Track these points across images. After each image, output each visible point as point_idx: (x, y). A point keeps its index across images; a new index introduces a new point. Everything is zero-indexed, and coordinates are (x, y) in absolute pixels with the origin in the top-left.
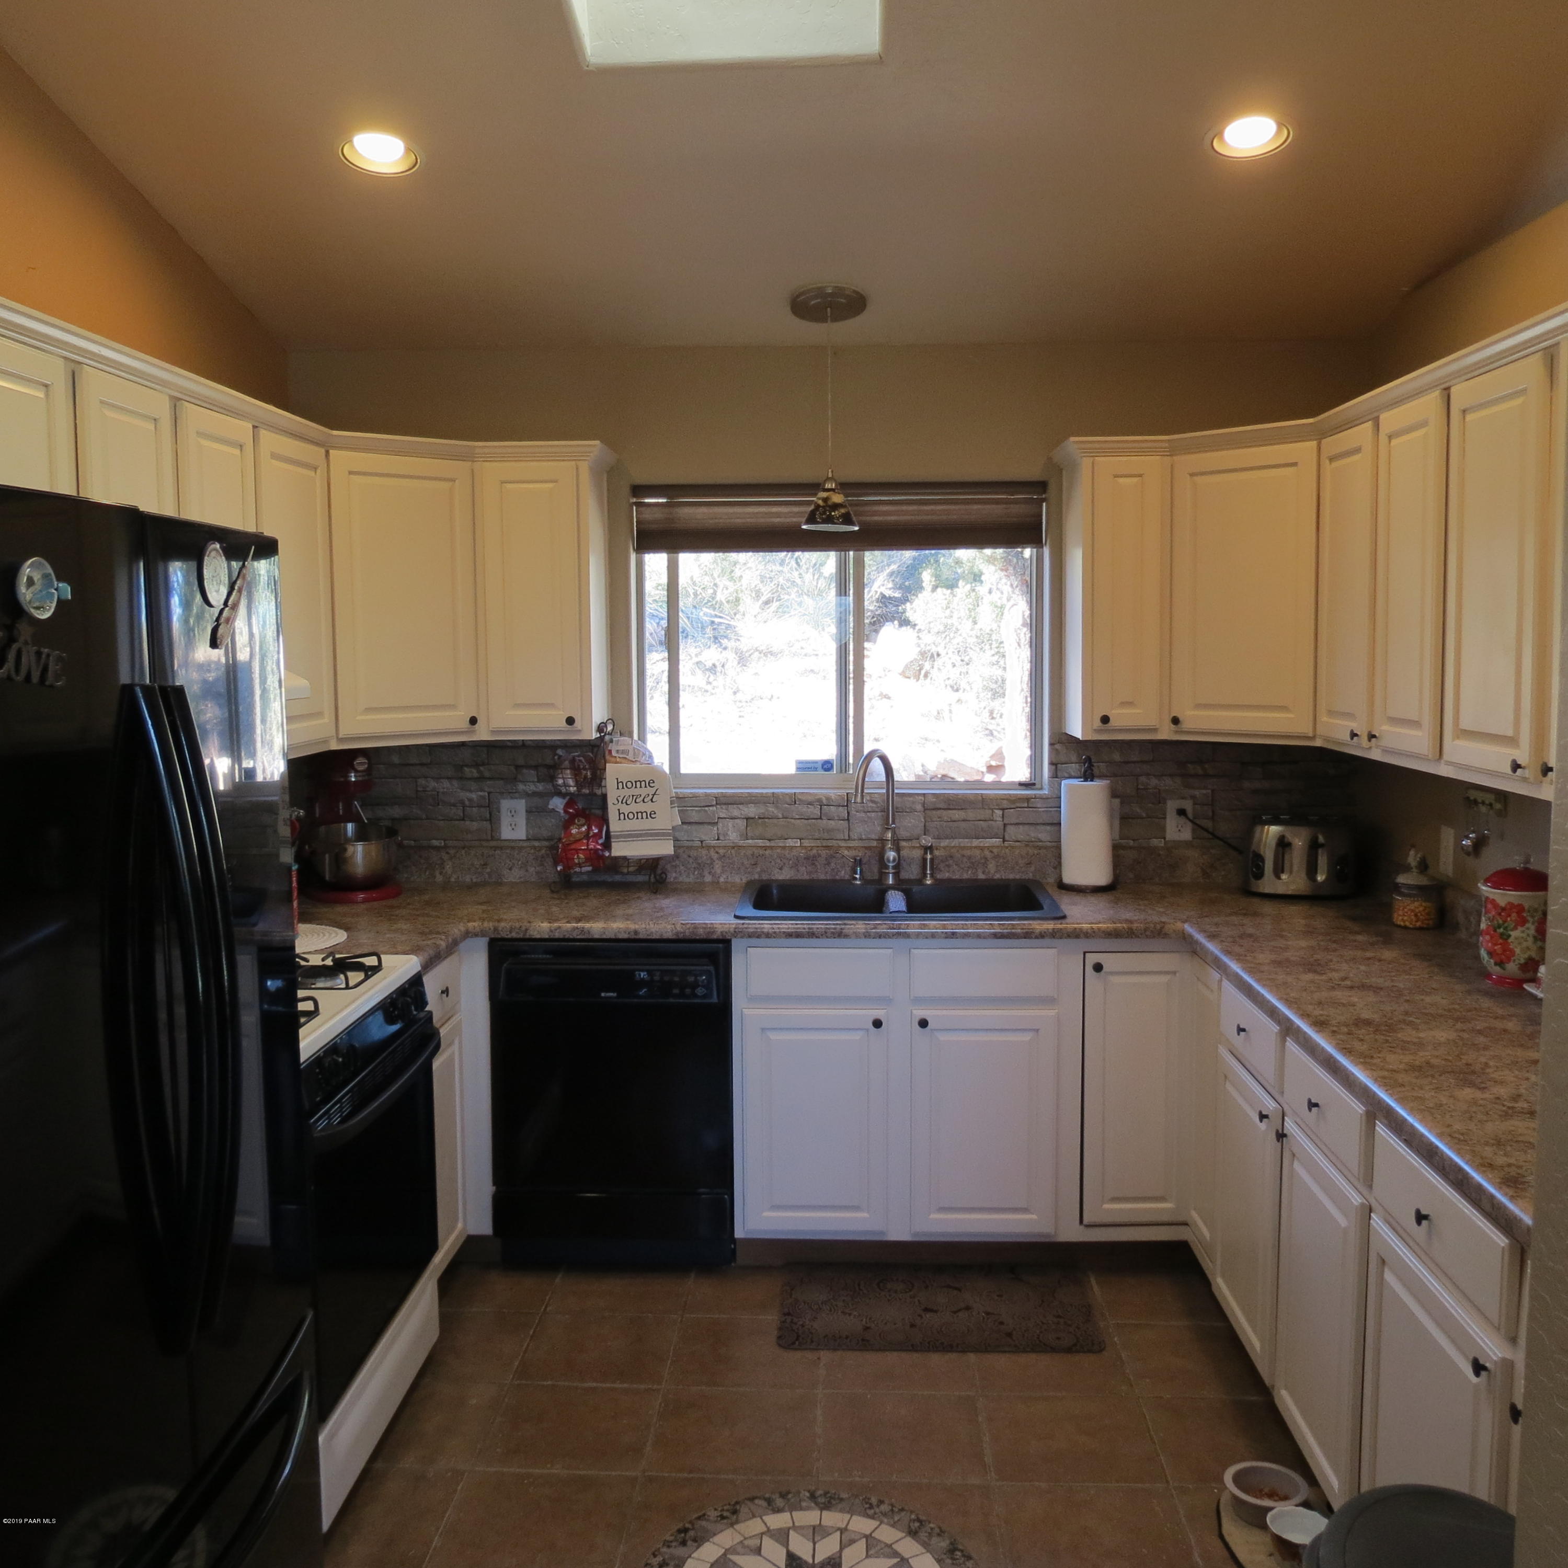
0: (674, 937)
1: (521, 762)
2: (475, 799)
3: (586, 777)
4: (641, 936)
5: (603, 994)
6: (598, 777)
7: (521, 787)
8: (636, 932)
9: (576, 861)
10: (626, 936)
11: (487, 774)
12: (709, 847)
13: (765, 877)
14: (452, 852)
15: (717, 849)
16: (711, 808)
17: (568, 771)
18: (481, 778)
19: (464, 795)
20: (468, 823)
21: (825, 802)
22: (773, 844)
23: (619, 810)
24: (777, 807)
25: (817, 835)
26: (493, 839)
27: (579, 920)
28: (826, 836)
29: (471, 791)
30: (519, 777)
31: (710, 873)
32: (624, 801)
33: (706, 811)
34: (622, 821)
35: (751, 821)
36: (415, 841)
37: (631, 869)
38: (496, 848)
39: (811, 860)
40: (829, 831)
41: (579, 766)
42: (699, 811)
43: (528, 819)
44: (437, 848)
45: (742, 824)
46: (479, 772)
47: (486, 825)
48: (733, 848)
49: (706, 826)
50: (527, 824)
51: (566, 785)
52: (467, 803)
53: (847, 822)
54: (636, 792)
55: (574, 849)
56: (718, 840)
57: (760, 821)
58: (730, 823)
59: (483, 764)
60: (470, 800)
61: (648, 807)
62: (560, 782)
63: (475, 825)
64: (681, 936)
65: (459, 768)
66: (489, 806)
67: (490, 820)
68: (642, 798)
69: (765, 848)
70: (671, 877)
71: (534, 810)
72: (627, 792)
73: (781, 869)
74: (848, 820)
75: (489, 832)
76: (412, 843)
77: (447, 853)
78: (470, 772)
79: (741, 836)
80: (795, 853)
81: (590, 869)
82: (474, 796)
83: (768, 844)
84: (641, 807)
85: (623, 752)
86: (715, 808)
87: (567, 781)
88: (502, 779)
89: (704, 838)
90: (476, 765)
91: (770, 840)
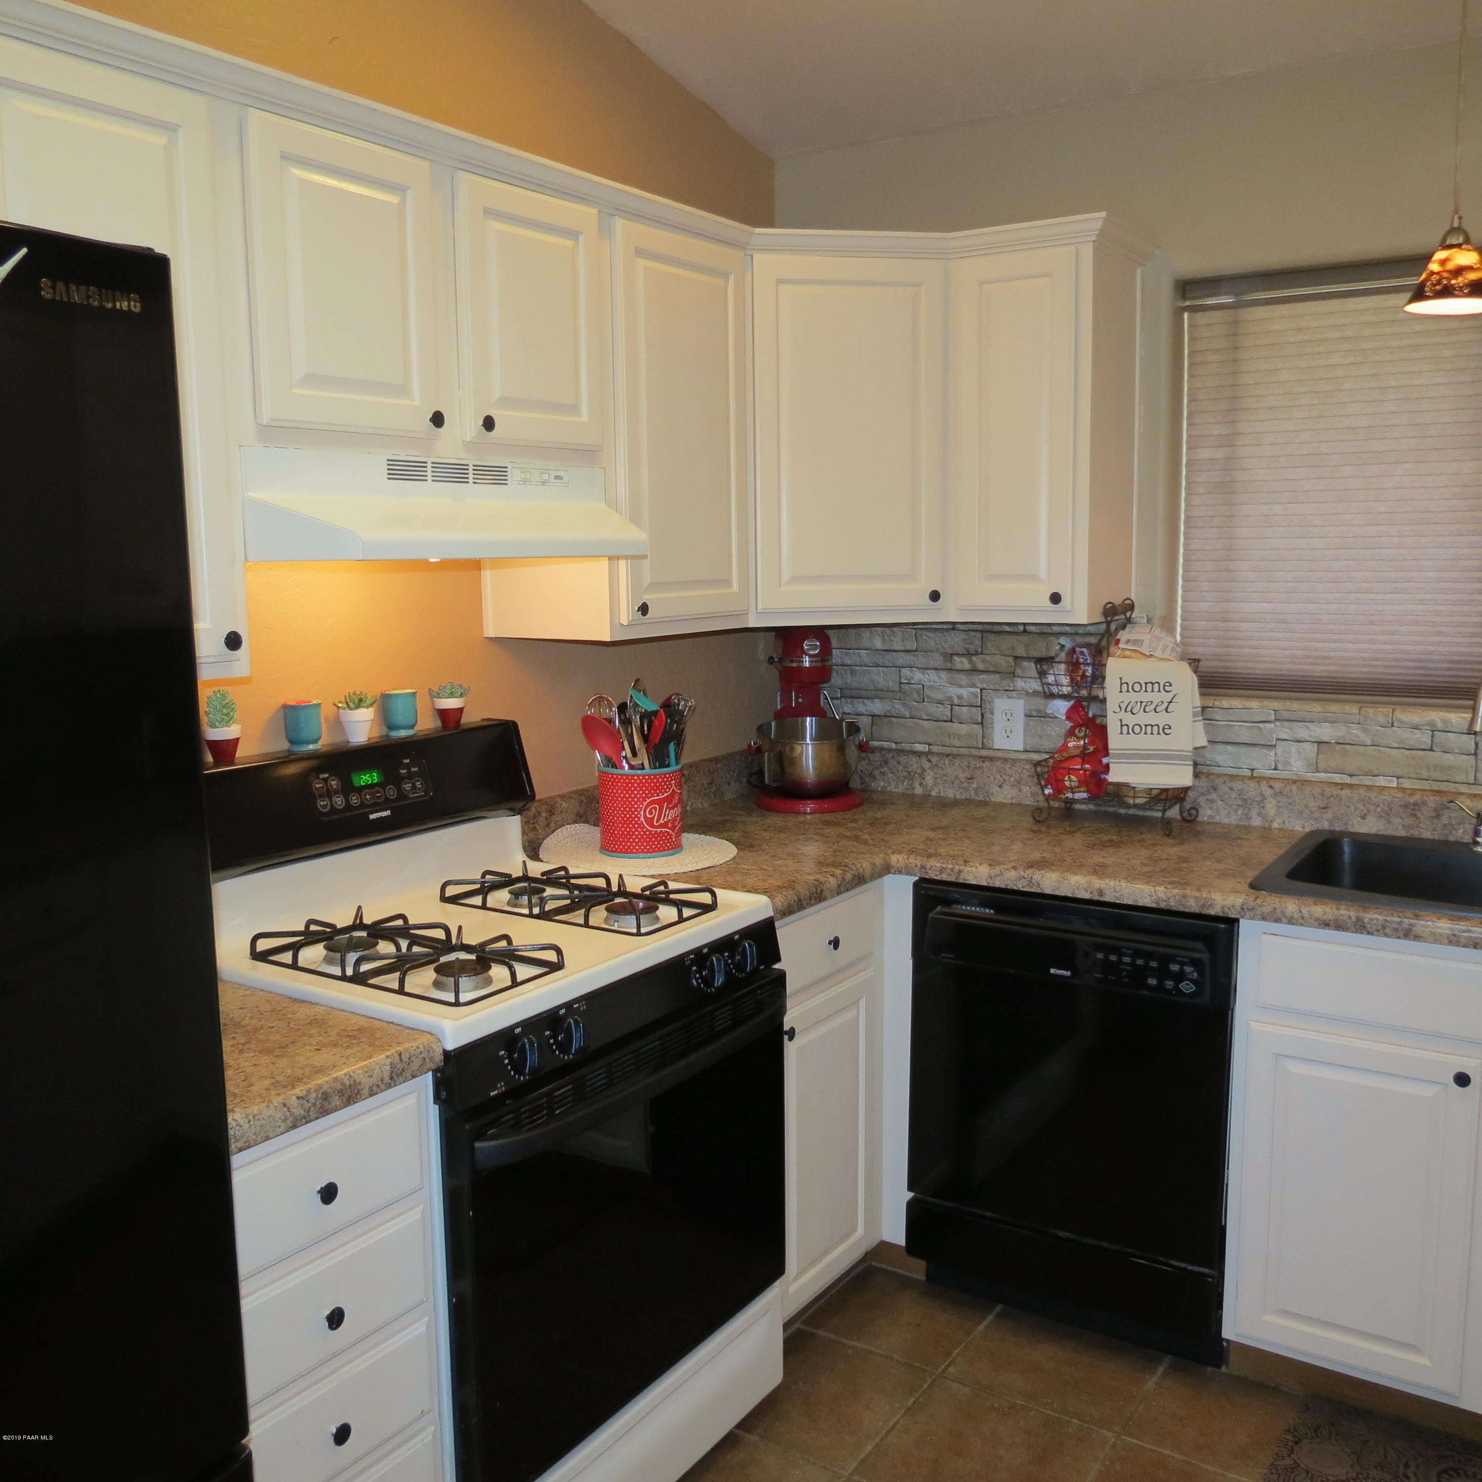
0: (1154, 905)
1: (1021, 652)
2: (965, 696)
3: (1084, 676)
4: (1107, 898)
5: (1052, 971)
6: (1099, 678)
7: (1020, 683)
8: (1101, 892)
9: (1067, 784)
10: (1086, 896)
11: (981, 666)
12: (1260, 779)
13: (1338, 827)
14: (934, 759)
15: (1271, 783)
16: (1267, 725)
17: (1063, 666)
18: (974, 670)
19: (953, 691)
20: (956, 725)
21: (1440, 725)
22: (1354, 780)
23: (1121, 720)
24: (1364, 730)
25: (1425, 774)
26: (984, 747)
27: (1031, 865)
28: (1438, 775)
29: (960, 686)
30: (1018, 671)
31: (1259, 814)
32: (1129, 709)
33: (1260, 728)
34: (1125, 735)
35: (1323, 746)
36: (896, 743)
37: (1139, 801)
38: (984, 759)
39: (1412, 809)
40: (1443, 769)
41: (1078, 659)
42: (1251, 728)
43: (1027, 725)
44: (919, 754)
45: (1310, 750)
46: (971, 662)
47: (977, 729)
48: (1295, 782)
49: (1257, 749)
50: (1025, 731)
51: (1057, 684)
52: (956, 701)
53: (1472, 758)
54: (1143, 696)
55: (1064, 769)
56: (1275, 769)
57: (1338, 747)
58: (1294, 747)
59: (976, 654)
60: (960, 697)
61: (1161, 719)
62: (1051, 679)
63: (964, 729)
64: (1163, 905)
65: (949, 657)
66: (981, 706)
67: (982, 723)
68: (1153, 706)
69: (1343, 786)
70: (1205, 814)
71: (1034, 714)
72: (1132, 697)
73: (1363, 818)
74: (1475, 754)
75: (980, 737)
76: (893, 746)
77: (929, 761)
78: (962, 663)
79: (1309, 765)
80: (1386, 797)
81: (1085, 795)
82: (964, 692)
83: (1348, 780)
84: (1151, 718)
85: (1135, 642)
86: (1272, 725)
87: (1060, 677)
88: (999, 673)
89: (1255, 765)
90: (969, 654)
91: (1351, 775)
